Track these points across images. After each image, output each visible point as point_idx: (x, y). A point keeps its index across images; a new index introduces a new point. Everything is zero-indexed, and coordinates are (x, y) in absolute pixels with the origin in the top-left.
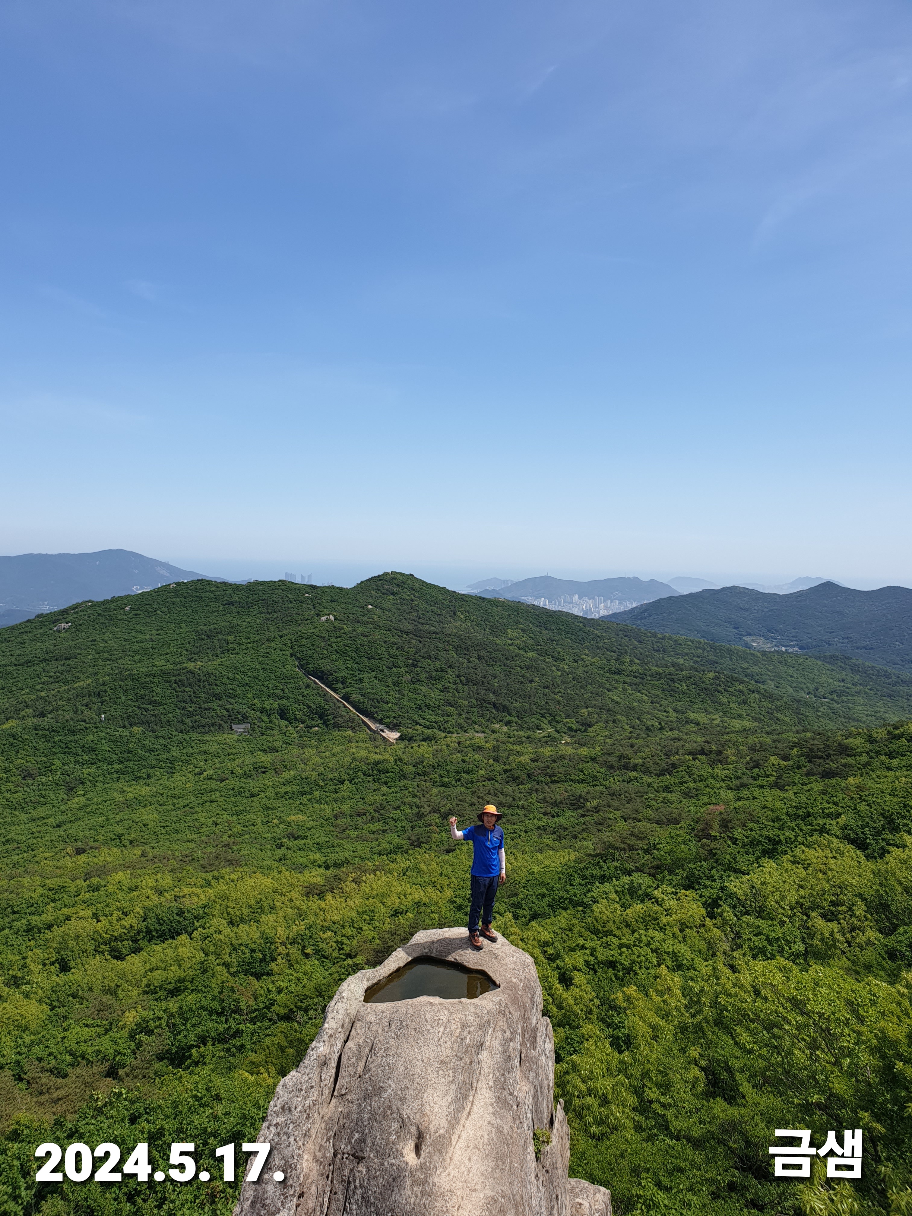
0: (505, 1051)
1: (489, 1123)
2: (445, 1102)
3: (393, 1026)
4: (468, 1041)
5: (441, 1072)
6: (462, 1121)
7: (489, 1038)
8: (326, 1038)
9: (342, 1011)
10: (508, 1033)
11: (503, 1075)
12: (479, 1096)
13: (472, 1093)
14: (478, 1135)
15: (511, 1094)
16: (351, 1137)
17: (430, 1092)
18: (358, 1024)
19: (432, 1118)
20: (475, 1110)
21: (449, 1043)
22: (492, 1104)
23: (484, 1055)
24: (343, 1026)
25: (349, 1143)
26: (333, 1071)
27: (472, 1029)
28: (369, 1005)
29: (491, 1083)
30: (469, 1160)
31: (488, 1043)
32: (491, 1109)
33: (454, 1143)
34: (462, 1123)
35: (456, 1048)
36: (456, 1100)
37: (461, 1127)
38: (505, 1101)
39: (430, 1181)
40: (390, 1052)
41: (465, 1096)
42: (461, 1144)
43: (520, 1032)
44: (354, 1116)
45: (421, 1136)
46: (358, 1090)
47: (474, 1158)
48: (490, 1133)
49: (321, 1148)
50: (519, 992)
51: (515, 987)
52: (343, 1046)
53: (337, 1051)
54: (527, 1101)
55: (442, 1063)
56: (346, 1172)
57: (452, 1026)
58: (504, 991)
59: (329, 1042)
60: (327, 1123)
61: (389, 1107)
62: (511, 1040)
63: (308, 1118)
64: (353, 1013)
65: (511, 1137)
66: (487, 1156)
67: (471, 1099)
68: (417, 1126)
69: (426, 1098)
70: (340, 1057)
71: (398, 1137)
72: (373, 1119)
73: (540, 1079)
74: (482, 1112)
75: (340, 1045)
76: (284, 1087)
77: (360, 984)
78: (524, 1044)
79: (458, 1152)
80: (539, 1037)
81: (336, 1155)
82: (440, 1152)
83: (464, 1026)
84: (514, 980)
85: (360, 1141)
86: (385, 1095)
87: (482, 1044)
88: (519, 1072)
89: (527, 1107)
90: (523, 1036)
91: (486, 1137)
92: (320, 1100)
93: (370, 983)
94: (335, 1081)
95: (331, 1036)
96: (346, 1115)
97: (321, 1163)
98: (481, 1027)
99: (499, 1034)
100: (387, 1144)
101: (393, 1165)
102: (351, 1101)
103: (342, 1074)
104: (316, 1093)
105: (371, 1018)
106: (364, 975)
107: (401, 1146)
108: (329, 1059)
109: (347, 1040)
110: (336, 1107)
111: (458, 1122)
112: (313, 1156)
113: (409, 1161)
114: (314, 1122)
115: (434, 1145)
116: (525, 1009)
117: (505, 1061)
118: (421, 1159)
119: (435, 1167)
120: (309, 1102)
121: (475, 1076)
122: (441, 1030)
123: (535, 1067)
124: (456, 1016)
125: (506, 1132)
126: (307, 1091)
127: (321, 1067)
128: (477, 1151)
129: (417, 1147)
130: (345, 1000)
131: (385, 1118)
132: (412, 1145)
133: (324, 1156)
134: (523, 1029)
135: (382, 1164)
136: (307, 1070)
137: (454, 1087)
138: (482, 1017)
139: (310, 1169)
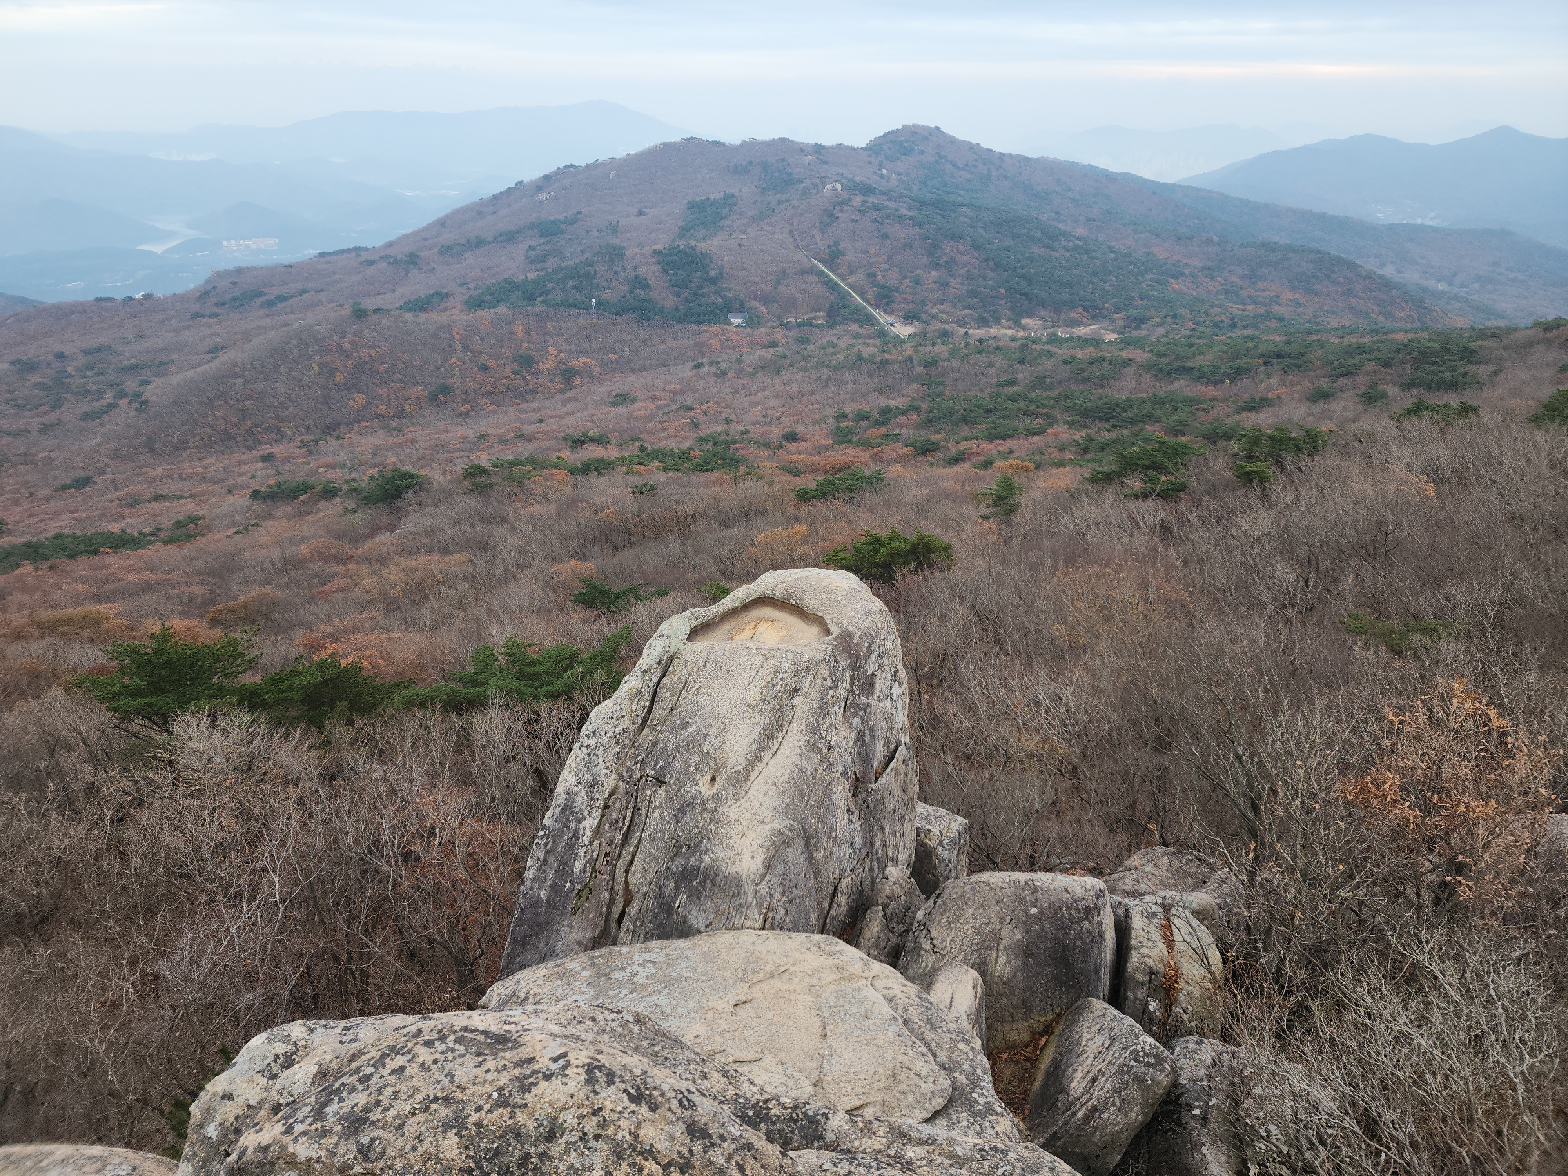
0: (822, 698)
1: (794, 763)
2: (746, 742)
3: (708, 666)
4: (779, 687)
5: (747, 714)
6: (766, 759)
7: (807, 684)
8: (639, 673)
9: (659, 649)
10: (829, 681)
11: (817, 720)
12: (788, 738)
13: (781, 734)
14: (780, 774)
15: (822, 738)
16: (656, 763)
17: (733, 731)
18: (676, 661)
19: (731, 755)
20: (782, 749)
21: (758, 688)
22: (800, 746)
23: (798, 700)
24: (659, 663)
25: (654, 768)
26: (648, 703)
27: (785, 676)
28: (690, 643)
29: (803, 727)
30: (765, 795)
31: (805, 690)
32: (798, 751)
33: (752, 778)
34: (765, 761)
35: (765, 692)
36: (759, 740)
37: (763, 764)
38: (814, 744)
39: (720, 810)
40: (702, 691)
41: (772, 737)
42: (760, 779)
43: (848, 679)
44: (661, 745)
45: (718, 770)
46: (668, 723)
47: (770, 793)
48: (792, 772)
49: (629, 769)
50: (855, 641)
51: (851, 635)
52: (659, 681)
53: (651, 685)
54: (844, 745)
55: (749, 705)
56: (648, 793)
57: (764, 672)
58: (835, 639)
59: (643, 677)
60: (637, 749)
61: (692, 742)
62: (831, 688)
63: (617, 743)
64: (672, 651)
65: (814, 778)
66: (784, 793)
67: (780, 740)
68: (716, 761)
69: (728, 736)
70: (655, 691)
71: (697, 769)
72: (677, 750)
73: (871, 724)
74: (788, 753)
75: (655, 680)
76: (597, 714)
77: (686, 622)
78: (851, 691)
79: (755, 786)
80: (878, 683)
81: (641, 777)
82: (734, 786)
83: (777, 672)
84: (851, 628)
85: (663, 768)
86: (690, 730)
87: (798, 690)
88: (840, 718)
89: (843, 750)
90: (852, 684)
91: (787, 776)
92: (632, 728)
93: (699, 622)
94: (649, 712)
95: (645, 671)
96: (655, 744)
97: (628, 783)
98: (797, 674)
99: (819, 681)
100: (686, 774)
101: (688, 792)
102: (661, 732)
103: (656, 706)
104: (627, 722)
105: (689, 657)
106: (693, 614)
107: (698, 776)
108: (641, 693)
109: (663, 675)
110: (647, 736)
111: (761, 761)
112: (621, 776)
113: (703, 790)
114: (624, 747)
115: (728, 779)
116: (858, 658)
117: (821, 708)
118: (714, 791)
119: (727, 799)
120: (619, 729)
121: (787, 719)
122: (753, 674)
123: (862, 713)
124: (771, 663)
125: (809, 773)
126: (618, 719)
127: (631, 699)
128: (775, 788)
129: (713, 779)
130: (664, 638)
131: (687, 751)
132: (708, 777)
133: (631, 777)
134: (852, 677)
135: (679, 790)
136: (619, 701)
137: (758, 728)
138: (799, 665)
139: (616, 787)
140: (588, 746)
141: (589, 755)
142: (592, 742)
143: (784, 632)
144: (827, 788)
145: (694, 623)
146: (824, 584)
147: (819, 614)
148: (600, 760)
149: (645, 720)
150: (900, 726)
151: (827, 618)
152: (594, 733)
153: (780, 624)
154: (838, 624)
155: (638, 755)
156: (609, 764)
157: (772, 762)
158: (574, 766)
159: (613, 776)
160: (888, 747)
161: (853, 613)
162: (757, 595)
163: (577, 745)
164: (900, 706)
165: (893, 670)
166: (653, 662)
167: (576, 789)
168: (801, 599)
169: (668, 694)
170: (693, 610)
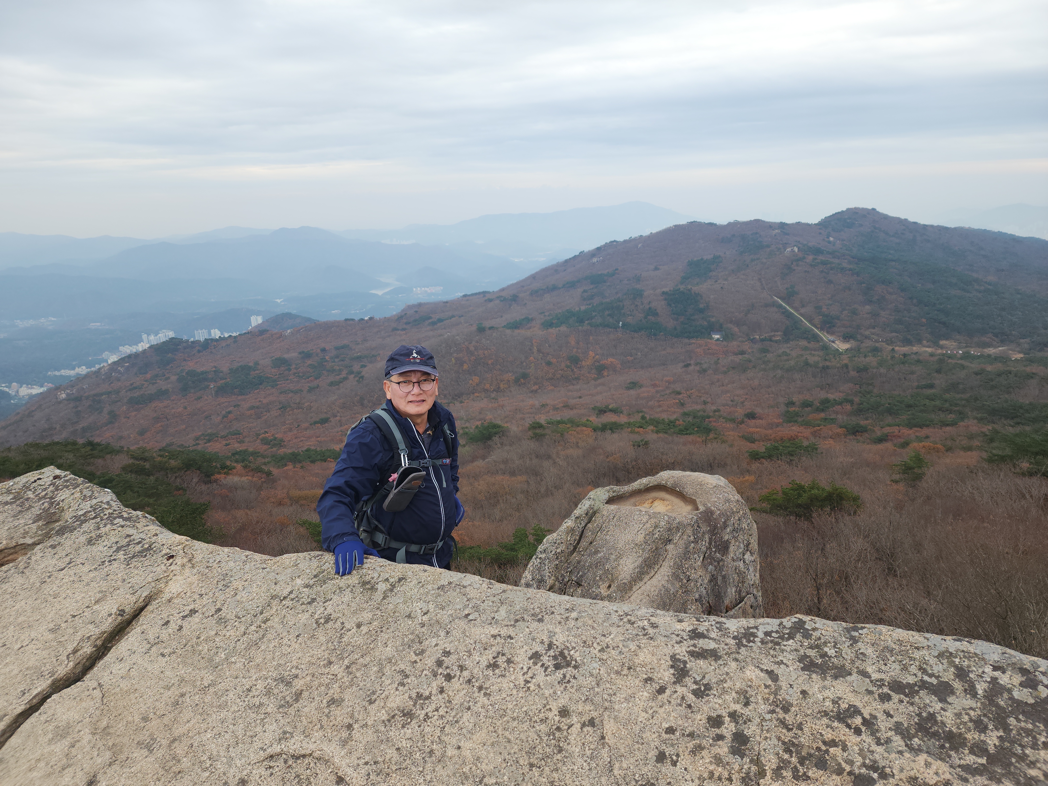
0: (686, 548)
1: (663, 585)
2: (632, 567)
3: (615, 519)
4: (657, 536)
5: (634, 550)
6: (646, 580)
7: (677, 538)
8: (573, 518)
9: (587, 506)
10: (692, 538)
11: (681, 561)
12: (662, 570)
13: (657, 567)
14: (652, 590)
15: (684, 573)
16: (578, 573)
17: (625, 558)
18: (597, 515)
19: (622, 573)
20: (656, 576)
21: (643, 534)
22: (668, 576)
23: (670, 547)
24: (587, 514)
25: (576, 576)
26: (578, 538)
27: (661, 530)
28: (607, 505)
29: (672, 564)
30: (641, 601)
31: (675, 541)
32: (666, 578)
33: (634, 589)
34: (644, 581)
35: (647, 538)
36: (640, 567)
37: (642, 583)
38: (678, 576)
40: (610, 533)
41: (650, 567)
42: (639, 591)
43: (708, 540)
44: (582, 563)
45: (613, 581)
46: (588, 551)
47: (645, 600)
48: (661, 590)
49: (562, 575)
50: (714, 516)
51: (712, 513)
52: (586, 525)
53: (581, 527)
54: (700, 580)
55: (636, 544)
56: (572, 590)
57: (648, 525)
58: (700, 513)
59: (575, 521)
60: (569, 564)
61: (600, 562)
62: (693, 542)
63: (557, 558)
64: (595, 508)
65: (675, 596)
66: (653, 601)
67: (656, 570)
68: (612, 575)
69: (621, 562)
70: (583, 531)
71: (600, 578)
72: (590, 566)
73: (724, 573)
74: (660, 578)
75: (583, 524)
76: (547, 540)
77: (606, 493)
78: (709, 548)
79: (635, 595)
80: (732, 548)
81: (569, 581)
82: (621, 591)
83: (656, 527)
84: (713, 508)
85: (581, 576)
86: (599, 555)
87: (670, 541)
88: (699, 563)
89: (699, 584)
90: (710, 544)
91: (657, 592)
92: (567, 551)
93: (615, 494)
94: (578, 543)
95: (577, 518)
96: (579, 562)
97: (561, 583)
98: (669, 530)
99: (685, 537)
100: (594, 581)
101: (594, 592)
102: (583, 555)
103: (582, 540)
104: (564, 547)
105: (605, 513)
106: (612, 489)
107: (601, 583)
108: (573, 530)
109: (589, 522)
110: (575, 557)
111: (641, 580)
112: (557, 578)
113: (602, 591)
114: (561, 562)
115: (618, 587)
116: (715, 527)
117: (685, 554)
118: (609, 592)
119: (616, 598)
120: (559, 550)
121: (661, 557)
122: (641, 526)
123: (716, 564)
124: (653, 521)
125: (671, 592)
126: (559, 544)
127: (567, 533)
128: (648, 598)
129: (609, 587)
130: (591, 500)
131: (596, 567)
132: (607, 585)
133: (563, 580)
134: (710, 539)
135: (589, 590)
136: (560, 533)
137: (640, 559)
138: (672, 524)
139: (554, 585)
140: (540, 558)
141: (540, 563)
142: (543, 556)
143: (670, 507)
144: (683, 604)
145: (612, 494)
146: (700, 480)
147: (694, 498)
148: (546, 567)
149: (575, 548)
150: (752, 583)
151: (698, 500)
152: (545, 550)
153: (668, 503)
154: (704, 505)
155: (568, 568)
156: (551, 570)
157: (649, 582)
158: (531, 569)
159: (553, 578)
160: (740, 594)
161: (716, 499)
162: (656, 483)
163: (534, 557)
164: (751, 569)
165: (745, 542)
166: (583, 513)
167: (531, 582)
168: (684, 488)
169: (590, 533)
170: (612, 487)
